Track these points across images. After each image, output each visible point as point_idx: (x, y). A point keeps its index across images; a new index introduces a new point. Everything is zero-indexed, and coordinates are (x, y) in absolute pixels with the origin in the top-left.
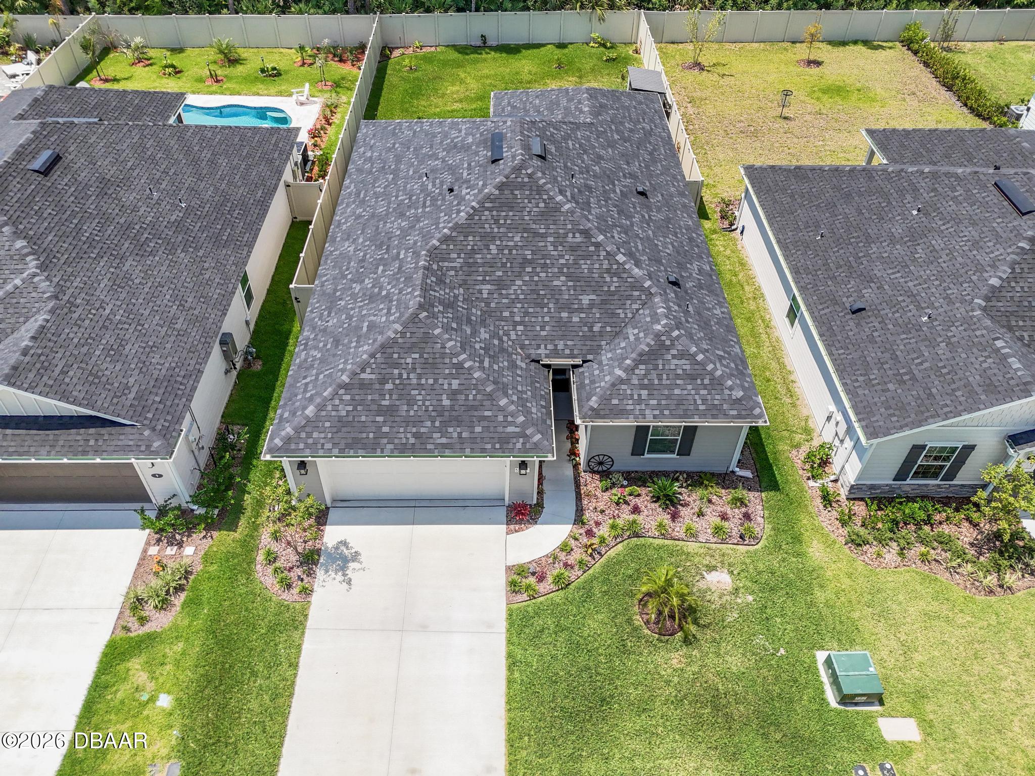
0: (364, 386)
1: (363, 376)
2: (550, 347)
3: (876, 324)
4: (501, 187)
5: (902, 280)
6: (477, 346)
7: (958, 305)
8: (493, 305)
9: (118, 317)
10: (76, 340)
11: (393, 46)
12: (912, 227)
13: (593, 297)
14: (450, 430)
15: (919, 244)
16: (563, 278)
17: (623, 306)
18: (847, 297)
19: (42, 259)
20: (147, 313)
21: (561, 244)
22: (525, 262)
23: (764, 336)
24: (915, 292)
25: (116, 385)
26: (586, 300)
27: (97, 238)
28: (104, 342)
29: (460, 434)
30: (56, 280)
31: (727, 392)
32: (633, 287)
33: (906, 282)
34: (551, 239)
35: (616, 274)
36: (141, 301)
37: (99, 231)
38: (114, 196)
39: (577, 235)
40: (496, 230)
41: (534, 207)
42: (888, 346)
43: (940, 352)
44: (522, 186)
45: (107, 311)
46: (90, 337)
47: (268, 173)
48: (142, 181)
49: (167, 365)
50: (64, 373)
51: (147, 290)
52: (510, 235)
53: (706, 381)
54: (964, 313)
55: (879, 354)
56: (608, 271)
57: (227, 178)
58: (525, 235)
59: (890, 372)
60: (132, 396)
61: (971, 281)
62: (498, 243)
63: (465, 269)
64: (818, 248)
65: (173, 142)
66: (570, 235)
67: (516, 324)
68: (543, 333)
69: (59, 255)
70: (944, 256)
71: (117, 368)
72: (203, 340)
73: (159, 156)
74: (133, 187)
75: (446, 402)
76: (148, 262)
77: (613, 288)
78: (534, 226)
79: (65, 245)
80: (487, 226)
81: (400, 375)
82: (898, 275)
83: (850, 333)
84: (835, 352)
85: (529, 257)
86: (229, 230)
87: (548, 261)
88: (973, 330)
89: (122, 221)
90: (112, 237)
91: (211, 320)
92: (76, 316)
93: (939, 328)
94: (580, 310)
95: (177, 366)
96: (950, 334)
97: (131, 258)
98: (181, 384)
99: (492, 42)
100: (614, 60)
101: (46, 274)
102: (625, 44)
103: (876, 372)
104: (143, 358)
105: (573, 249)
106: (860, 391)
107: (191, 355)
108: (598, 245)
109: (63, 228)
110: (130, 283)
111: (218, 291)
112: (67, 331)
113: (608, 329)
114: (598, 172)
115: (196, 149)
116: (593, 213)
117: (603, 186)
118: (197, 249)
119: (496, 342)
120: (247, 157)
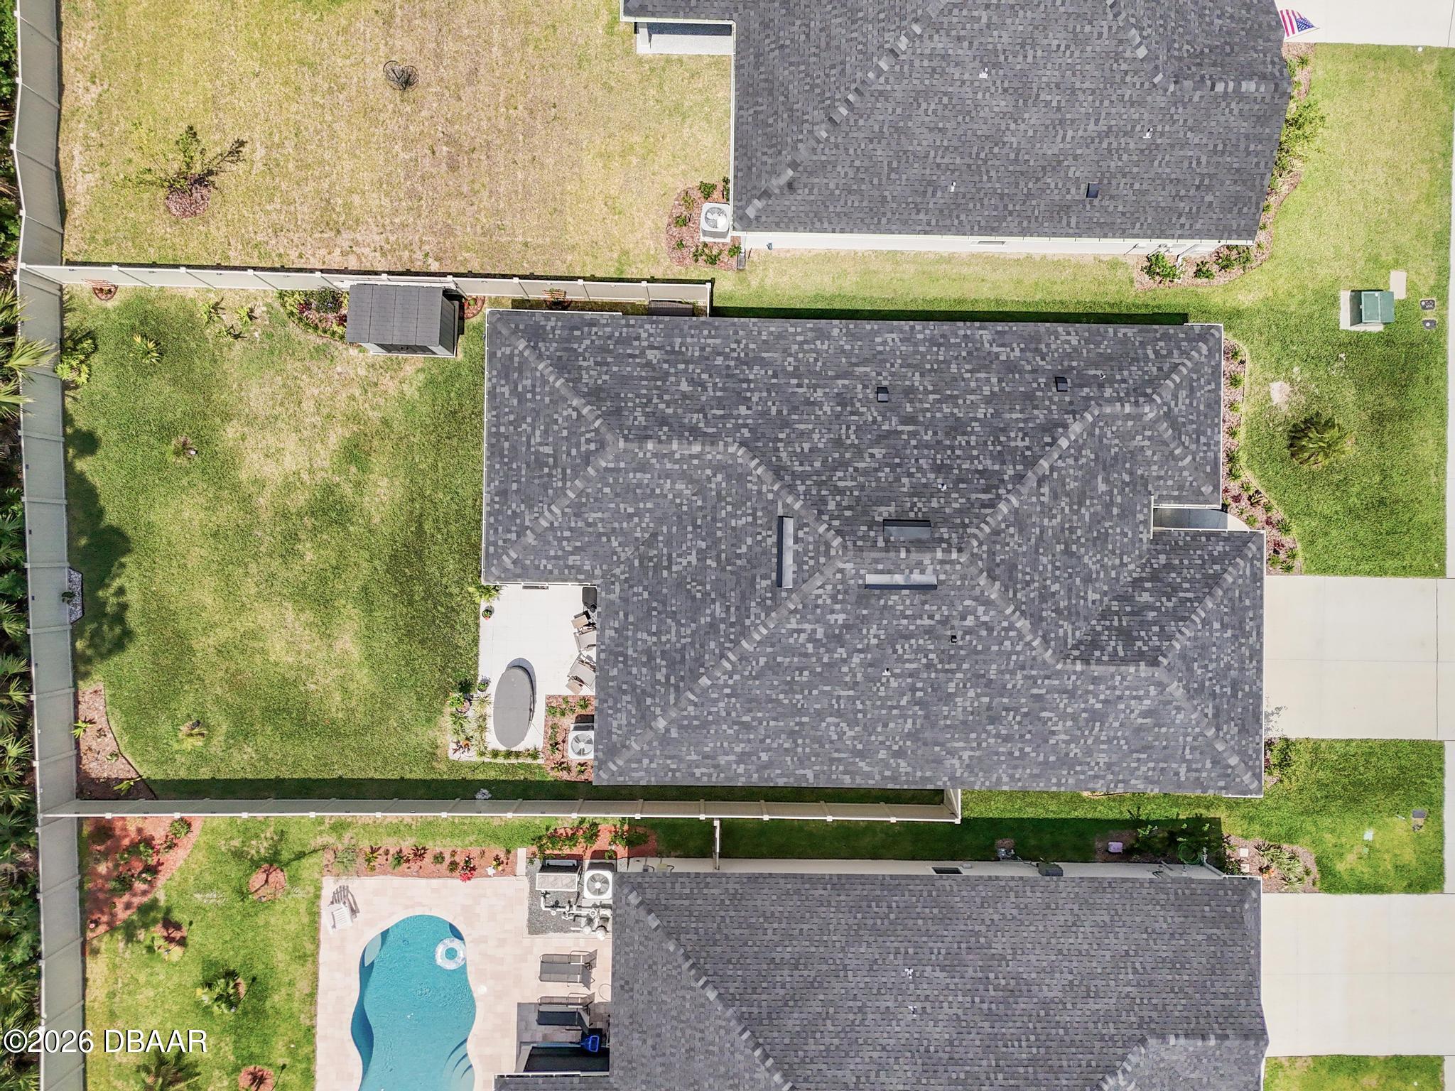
2: (1141, 529)
3: (1124, 181)
4: (992, 578)
5: (1080, 133)
7: (1149, 98)
8: (1106, 588)
9: (1131, 977)
10: (1183, 1002)
12: (1005, 90)
13: (1100, 479)
14: (1248, 628)
15: (1038, 95)
16: (1083, 510)
17: (1109, 448)
18: (1068, 193)
19: (1100, 1076)
20: (1108, 954)
21: (1051, 510)
22: (1067, 551)
24: (1105, 128)
25: (1212, 948)
26: (1102, 487)
27: (1033, 1038)
28: (1169, 977)
29: (1251, 619)
30: (1120, 1051)
31: (1203, 359)
32: (1091, 434)
33: (1085, 130)
34: (1046, 521)
35: (1080, 449)
36: (1094, 964)
37: (1019, 1041)
38: (948, 1049)
39: (1042, 490)
40: (1036, 585)
41: (1014, 540)
42: (1158, 182)
43: (1197, 141)
44: (992, 554)
45: (1129, 989)
46: (1172, 991)
48: (897, 1029)
49: (1162, 913)
50: (1226, 996)
51: (1074, 964)
52: (1041, 568)
54: (1163, 98)
55: (1163, 193)
56: (1076, 460)
57: (817, 938)
58: (1041, 551)
59: (1192, 192)
60: (1215, 931)
61: (1126, 73)
62: (1048, 582)
63: (1073, 619)
64: (969, 196)
66: (1042, 498)
67: (1122, 564)
68: (1130, 535)
69: (1084, 1063)
70: (1073, 79)
71: (1192, 954)
72: (1109, 890)
73: (832, 1028)
74: (916, 1036)
76: (1034, 975)
77: (1092, 456)
78: (1033, 540)
79: (1065, 1063)
80: (1032, 595)
82: (1070, 133)
83: (1120, 208)
84: (1135, 231)
85: (1063, 547)
86: (918, 910)
87: (1067, 526)
88: (1190, 100)
89: (986, 1025)
90: (1019, 1024)
91: (1077, 890)
92: (1154, 1015)
93: (1167, 128)
94: (1111, 493)
95: (1158, 903)
96: (1181, 122)
97: (1040, 995)
98: (1176, 894)
101: (1118, 1064)
103: (1182, 205)
104: (1166, 937)
105: (1055, 496)
106: (1198, 226)
107: (1135, 895)
108: (1052, 469)
109: (1040, 1076)
110: (1076, 983)
111: (1029, 894)
112: (1177, 1014)
113: (1128, 465)
114: (884, 451)
115: (782, 992)
116: (997, 467)
117: (915, 447)
118: (977, 934)
119: (1148, 585)
120: (750, 926)
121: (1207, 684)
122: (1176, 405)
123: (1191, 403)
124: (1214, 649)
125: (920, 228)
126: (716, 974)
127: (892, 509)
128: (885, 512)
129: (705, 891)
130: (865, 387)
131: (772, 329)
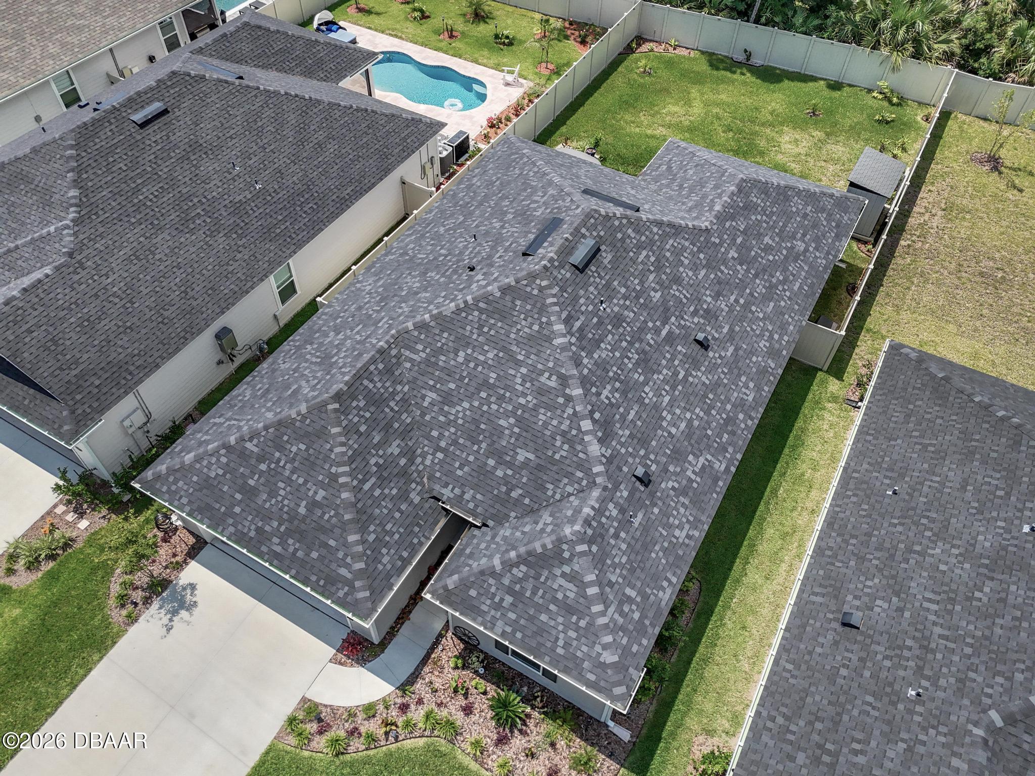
0: (243, 455)
1: (248, 445)
2: (457, 491)
3: (855, 658)
4: (506, 290)
5: (932, 618)
6: (373, 461)
7: (966, 702)
8: (428, 418)
9: (115, 289)
10: (61, 302)
11: (648, 38)
12: (1005, 548)
13: (531, 456)
14: (290, 541)
15: (992, 579)
16: (512, 420)
17: (556, 482)
18: (855, 597)
19: (82, 213)
20: (145, 291)
21: (532, 381)
22: (485, 384)
23: (784, 567)
24: (933, 645)
25: (68, 357)
26: (522, 455)
27: (149, 203)
28: (85, 310)
29: (296, 550)
30: (81, 237)
31: (598, 648)
32: (580, 466)
33: (935, 624)
34: (524, 370)
35: (571, 442)
36: (148, 277)
37: (156, 197)
38: (195, 162)
39: (554, 378)
40: (475, 336)
41: (526, 327)
42: (842, 699)
43: (891, 754)
44: (527, 297)
45: (109, 280)
46: (75, 303)
47: (374, 169)
48: (234, 153)
49: (129, 350)
50: (29, 331)
51: (161, 268)
52: (486, 348)
53: (582, 623)
54: (963, 720)
55: (825, 702)
56: (564, 434)
57: (324, 166)
58: (501, 354)
59: (816, 737)
60: (74, 373)
61: (1010, 679)
62: (469, 351)
63: (423, 366)
64: (878, 506)
65: (292, 116)
66: (547, 375)
67: (438, 449)
68: (459, 473)
69: (101, 212)
70: (1008, 618)
71: (81, 340)
72: (182, 334)
73: (269, 128)
74: (220, 157)
75: (302, 510)
76: (182, 240)
77: (557, 457)
78: (514, 348)
79: (114, 204)
80: (469, 328)
81: (279, 460)
82: (934, 607)
83: (819, 650)
84: (783, 662)
85: (492, 381)
86: (288, 224)
87: (508, 394)
88: (954, 754)
89: (184, 191)
90: (164, 205)
91: (204, 315)
92: (76, 277)
93: (917, 718)
94: (510, 465)
95: (139, 355)
96: (922, 737)
97: (167, 231)
98: (130, 374)
99: (757, 61)
100: (887, 123)
101: (76, 229)
102: (920, 103)
103: (802, 723)
104: (112, 337)
105: (542, 391)
106: (765, 738)
107: (160, 346)
108: (569, 399)
109: (123, 186)
110: (151, 256)
111: (232, 286)
112: (59, 291)
113: (527, 501)
114: (655, 300)
115: (312, 128)
116: (596, 356)
117: (645, 322)
118: (240, 237)
119: (403, 461)
120: (362, 147)
121: (277, 454)
122: (564, 575)
123: (555, 600)
124: (301, 481)
125: (852, 464)
126: (352, 113)
127: (606, 261)
128: (606, 257)
129: (401, 147)
130: (713, 337)
131: (791, 328)
